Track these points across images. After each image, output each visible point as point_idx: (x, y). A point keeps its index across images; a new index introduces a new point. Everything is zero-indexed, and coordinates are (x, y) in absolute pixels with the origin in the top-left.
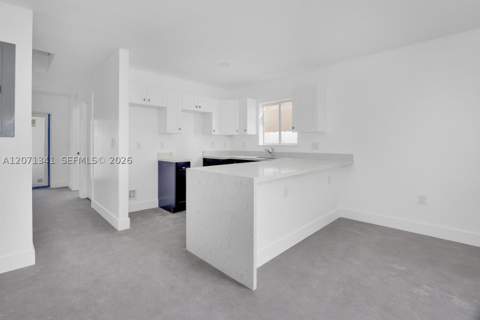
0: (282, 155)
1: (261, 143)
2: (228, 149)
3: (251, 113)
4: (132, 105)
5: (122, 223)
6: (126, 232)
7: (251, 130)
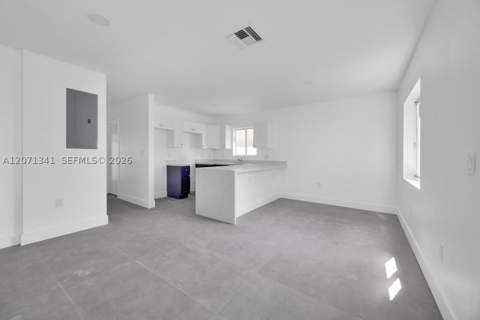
0: (248, 162)
1: (234, 154)
2: (212, 158)
3: (228, 134)
4: (156, 129)
5: (151, 204)
6: (152, 209)
7: (228, 146)
